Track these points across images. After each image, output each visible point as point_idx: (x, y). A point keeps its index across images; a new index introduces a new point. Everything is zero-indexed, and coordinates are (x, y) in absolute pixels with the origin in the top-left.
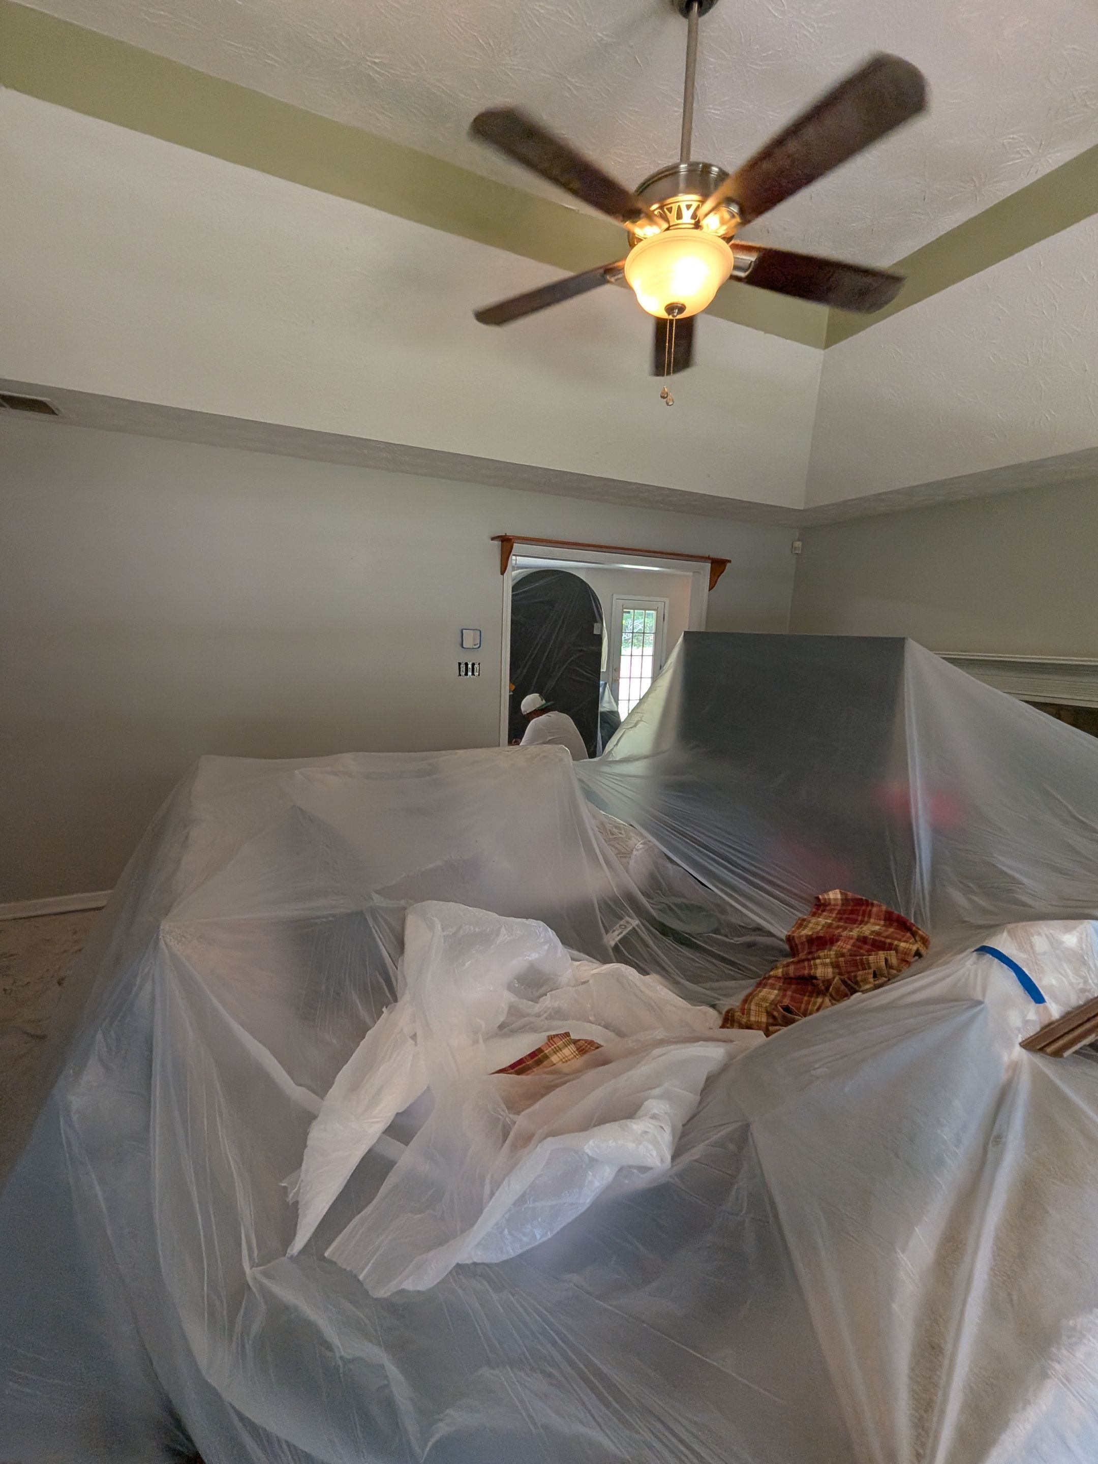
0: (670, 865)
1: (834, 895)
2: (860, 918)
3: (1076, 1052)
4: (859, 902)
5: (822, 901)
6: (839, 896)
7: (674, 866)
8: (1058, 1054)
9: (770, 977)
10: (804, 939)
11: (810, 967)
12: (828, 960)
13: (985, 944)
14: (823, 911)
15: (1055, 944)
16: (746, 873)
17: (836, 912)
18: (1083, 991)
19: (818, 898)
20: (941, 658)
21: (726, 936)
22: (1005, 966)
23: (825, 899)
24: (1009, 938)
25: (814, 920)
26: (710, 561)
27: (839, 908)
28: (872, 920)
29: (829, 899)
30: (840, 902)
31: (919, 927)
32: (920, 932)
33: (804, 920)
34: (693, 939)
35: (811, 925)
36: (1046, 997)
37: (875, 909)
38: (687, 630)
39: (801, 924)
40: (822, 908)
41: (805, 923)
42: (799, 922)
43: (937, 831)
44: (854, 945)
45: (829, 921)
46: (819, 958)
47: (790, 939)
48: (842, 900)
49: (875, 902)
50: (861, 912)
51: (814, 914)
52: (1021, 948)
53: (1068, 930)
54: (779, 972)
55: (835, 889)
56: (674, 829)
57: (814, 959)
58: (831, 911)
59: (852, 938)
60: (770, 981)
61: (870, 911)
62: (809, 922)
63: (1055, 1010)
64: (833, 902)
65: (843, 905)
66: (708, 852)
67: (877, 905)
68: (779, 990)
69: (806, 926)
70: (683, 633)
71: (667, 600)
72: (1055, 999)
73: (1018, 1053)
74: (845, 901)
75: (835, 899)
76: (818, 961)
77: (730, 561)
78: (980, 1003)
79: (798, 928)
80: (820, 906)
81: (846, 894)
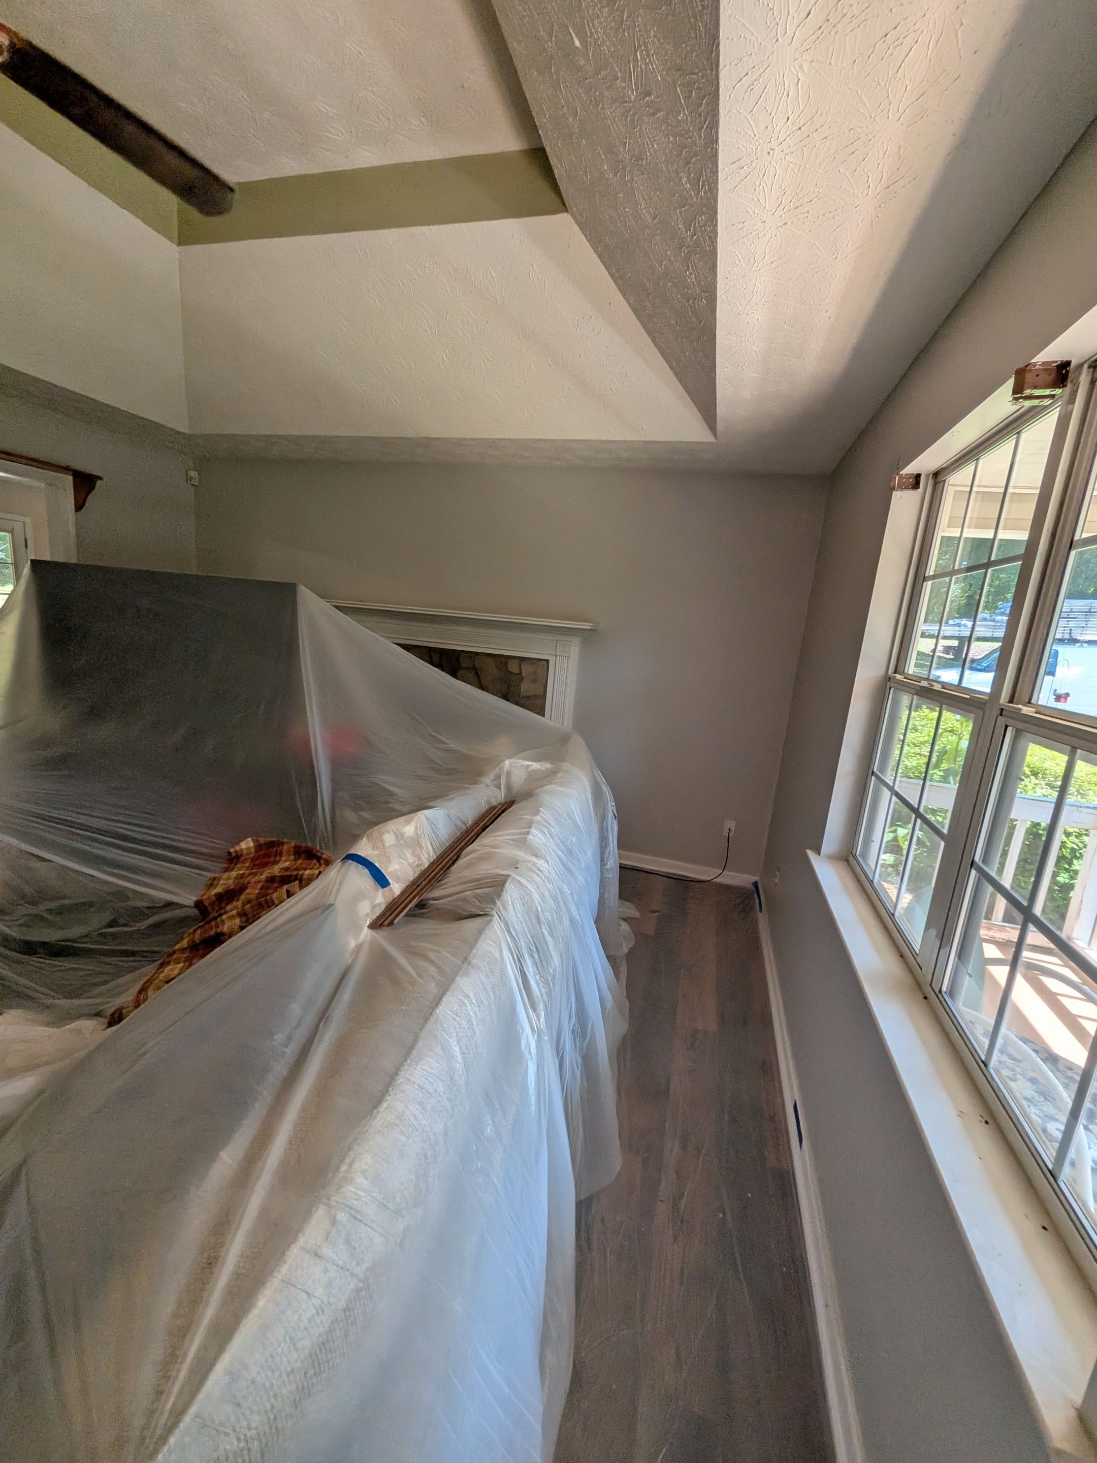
0: (38, 864)
1: (247, 844)
2: (272, 859)
3: (407, 915)
4: (271, 844)
5: (234, 854)
6: (252, 844)
7: (45, 863)
8: (391, 923)
9: (174, 952)
10: (214, 898)
11: (217, 926)
12: (235, 912)
13: (349, 853)
14: (236, 864)
15: (399, 836)
16: (148, 846)
17: (250, 860)
18: (418, 866)
19: (229, 853)
20: (333, 606)
21: (126, 925)
22: (360, 866)
23: (236, 852)
24: (367, 842)
25: (225, 876)
26: (71, 473)
27: (252, 855)
28: (283, 858)
29: (241, 850)
30: (253, 850)
31: (324, 852)
32: (324, 856)
33: (215, 879)
34: (76, 945)
35: (222, 882)
36: (390, 881)
37: (285, 847)
38: (33, 558)
39: (212, 883)
40: (235, 860)
41: (216, 882)
42: (210, 882)
43: (335, 764)
44: (262, 888)
45: (242, 872)
46: (226, 913)
47: (198, 904)
48: (255, 846)
49: (285, 840)
50: (273, 854)
51: (226, 870)
52: (374, 847)
53: (408, 822)
54: (185, 943)
55: (246, 838)
56: (39, 816)
57: (221, 915)
58: (243, 862)
59: (261, 882)
60: (175, 956)
61: (282, 850)
62: (220, 879)
63: (396, 888)
64: (245, 852)
65: (256, 851)
66: (93, 835)
67: (288, 843)
68: (184, 962)
69: (217, 885)
70: (29, 562)
71: (28, 521)
72: (398, 880)
73: (366, 933)
74: (259, 847)
75: (248, 848)
76: (225, 917)
77: (100, 478)
78: (331, 905)
79: (208, 889)
80: (233, 860)
81: (258, 841)
